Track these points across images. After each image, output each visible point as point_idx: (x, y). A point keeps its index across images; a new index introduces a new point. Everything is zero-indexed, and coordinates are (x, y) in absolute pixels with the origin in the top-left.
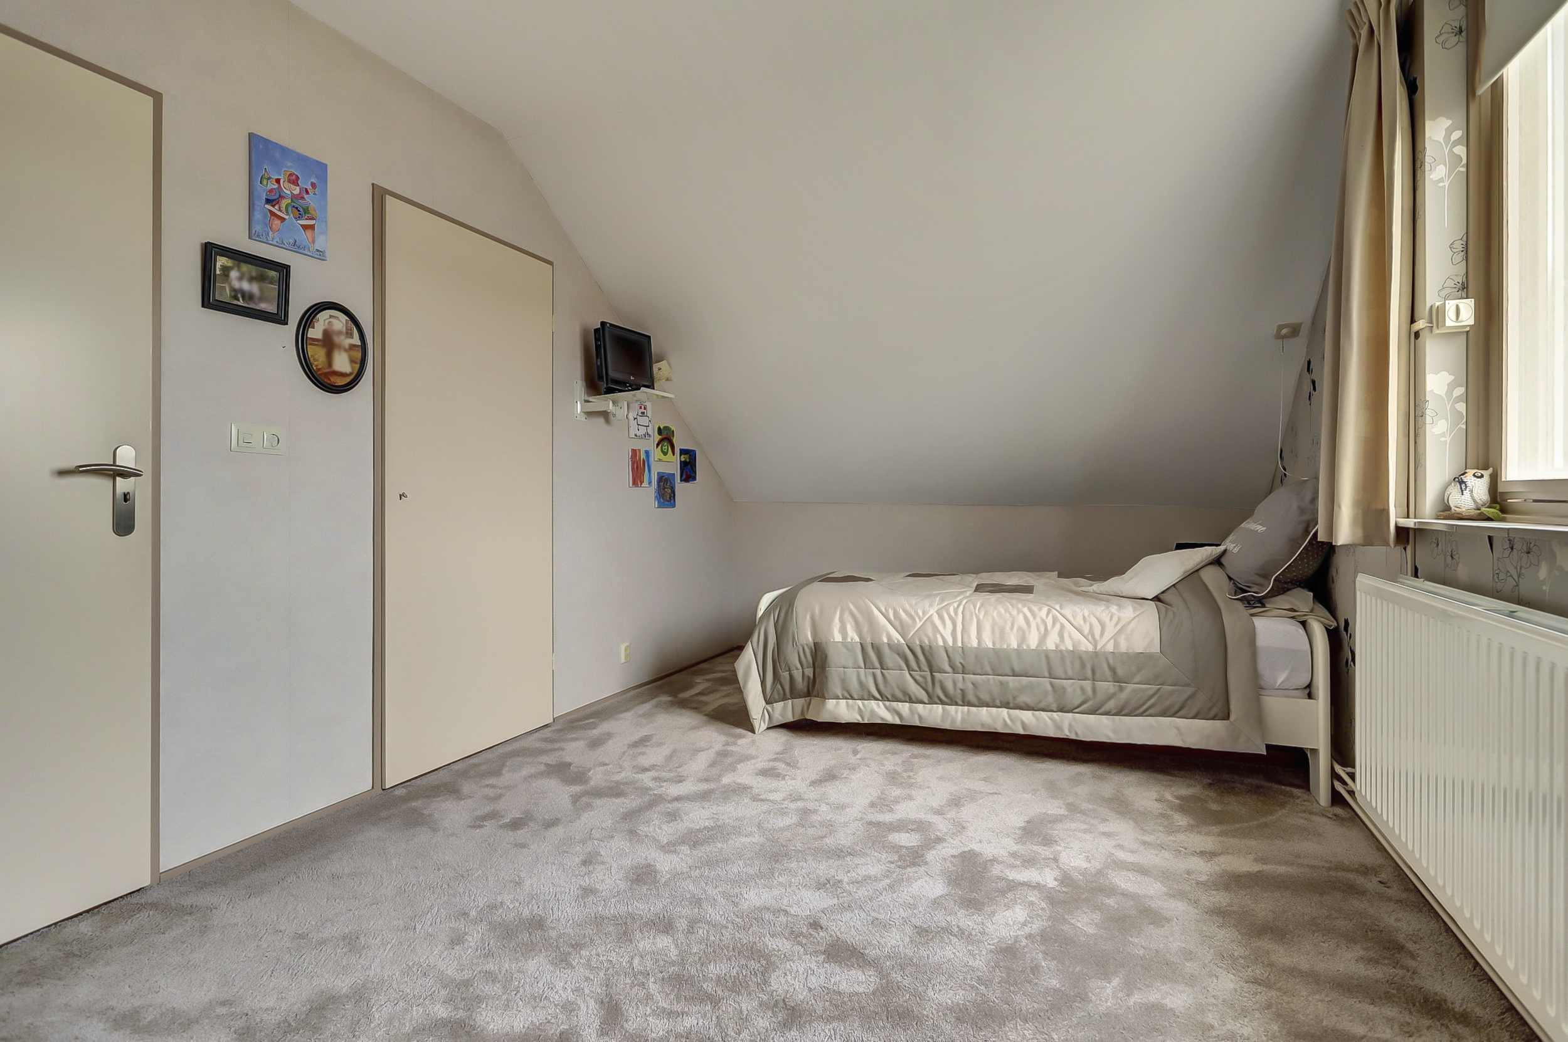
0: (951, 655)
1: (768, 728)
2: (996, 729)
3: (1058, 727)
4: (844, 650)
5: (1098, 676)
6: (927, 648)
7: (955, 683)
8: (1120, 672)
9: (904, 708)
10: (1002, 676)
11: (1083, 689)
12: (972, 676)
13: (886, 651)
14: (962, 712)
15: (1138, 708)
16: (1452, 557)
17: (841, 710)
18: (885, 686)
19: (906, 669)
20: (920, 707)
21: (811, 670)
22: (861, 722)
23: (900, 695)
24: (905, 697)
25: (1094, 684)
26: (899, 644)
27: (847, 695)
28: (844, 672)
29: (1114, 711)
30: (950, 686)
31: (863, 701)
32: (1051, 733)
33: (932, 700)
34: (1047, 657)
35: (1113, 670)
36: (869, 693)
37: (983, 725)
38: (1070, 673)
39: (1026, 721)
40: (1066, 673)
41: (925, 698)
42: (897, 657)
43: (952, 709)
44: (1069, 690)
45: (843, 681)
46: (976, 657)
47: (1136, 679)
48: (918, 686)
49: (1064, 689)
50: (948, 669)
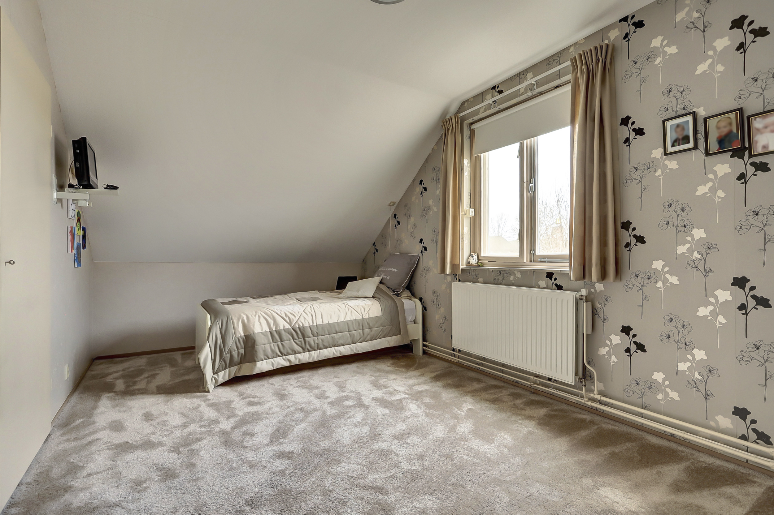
0: (312, 329)
1: (214, 387)
2: (330, 357)
3: (352, 350)
4: (263, 336)
5: (364, 328)
6: (302, 328)
7: (314, 341)
8: (371, 325)
9: (292, 357)
10: (332, 334)
11: (360, 333)
12: (321, 337)
13: (283, 333)
14: (317, 353)
15: (377, 337)
16: (476, 276)
17: (263, 366)
18: (284, 349)
19: (292, 339)
20: (299, 355)
21: (243, 350)
22: (273, 369)
23: (290, 351)
24: (293, 352)
25: (363, 331)
26: (288, 329)
27: (266, 357)
28: (264, 346)
29: (370, 339)
30: (312, 343)
31: (274, 359)
32: (350, 353)
33: (304, 350)
34: (348, 324)
35: (369, 324)
36: (277, 354)
37: (325, 356)
38: (355, 328)
39: (341, 351)
40: (354, 328)
41: (301, 350)
42: (288, 334)
43: (312, 353)
44: (356, 335)
45: (264, 351)
46: (322, 328)
47: (376, 326)
48: (298, 346)
49: (354, 335)
50: (311, 335)
